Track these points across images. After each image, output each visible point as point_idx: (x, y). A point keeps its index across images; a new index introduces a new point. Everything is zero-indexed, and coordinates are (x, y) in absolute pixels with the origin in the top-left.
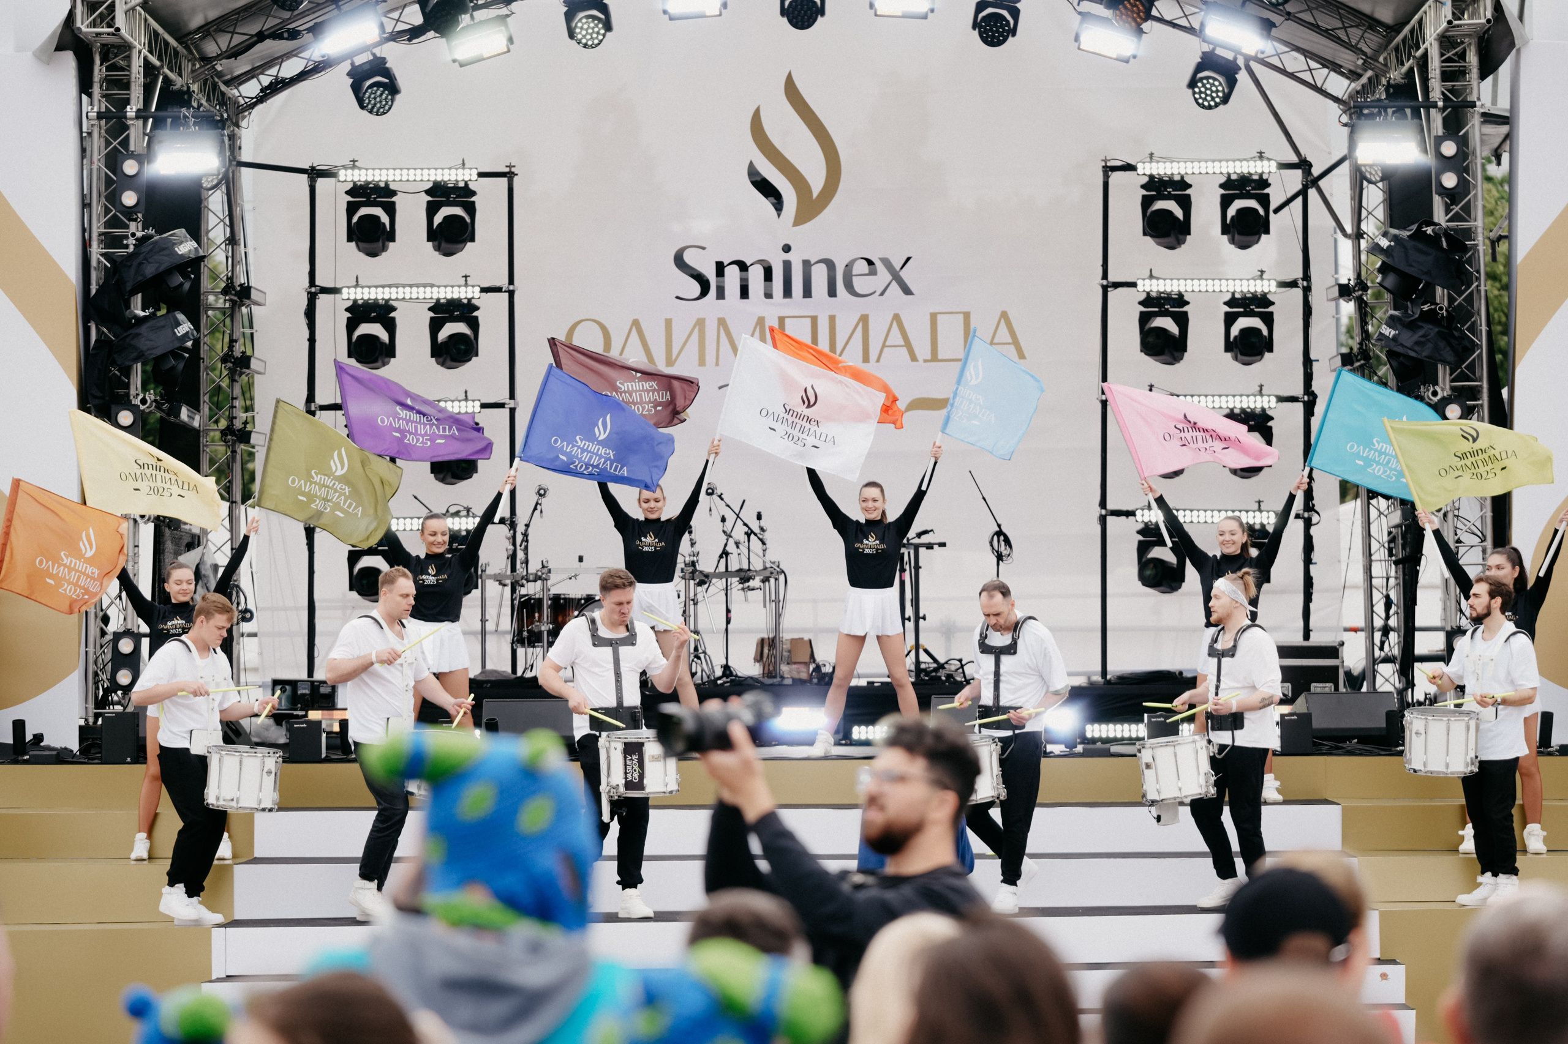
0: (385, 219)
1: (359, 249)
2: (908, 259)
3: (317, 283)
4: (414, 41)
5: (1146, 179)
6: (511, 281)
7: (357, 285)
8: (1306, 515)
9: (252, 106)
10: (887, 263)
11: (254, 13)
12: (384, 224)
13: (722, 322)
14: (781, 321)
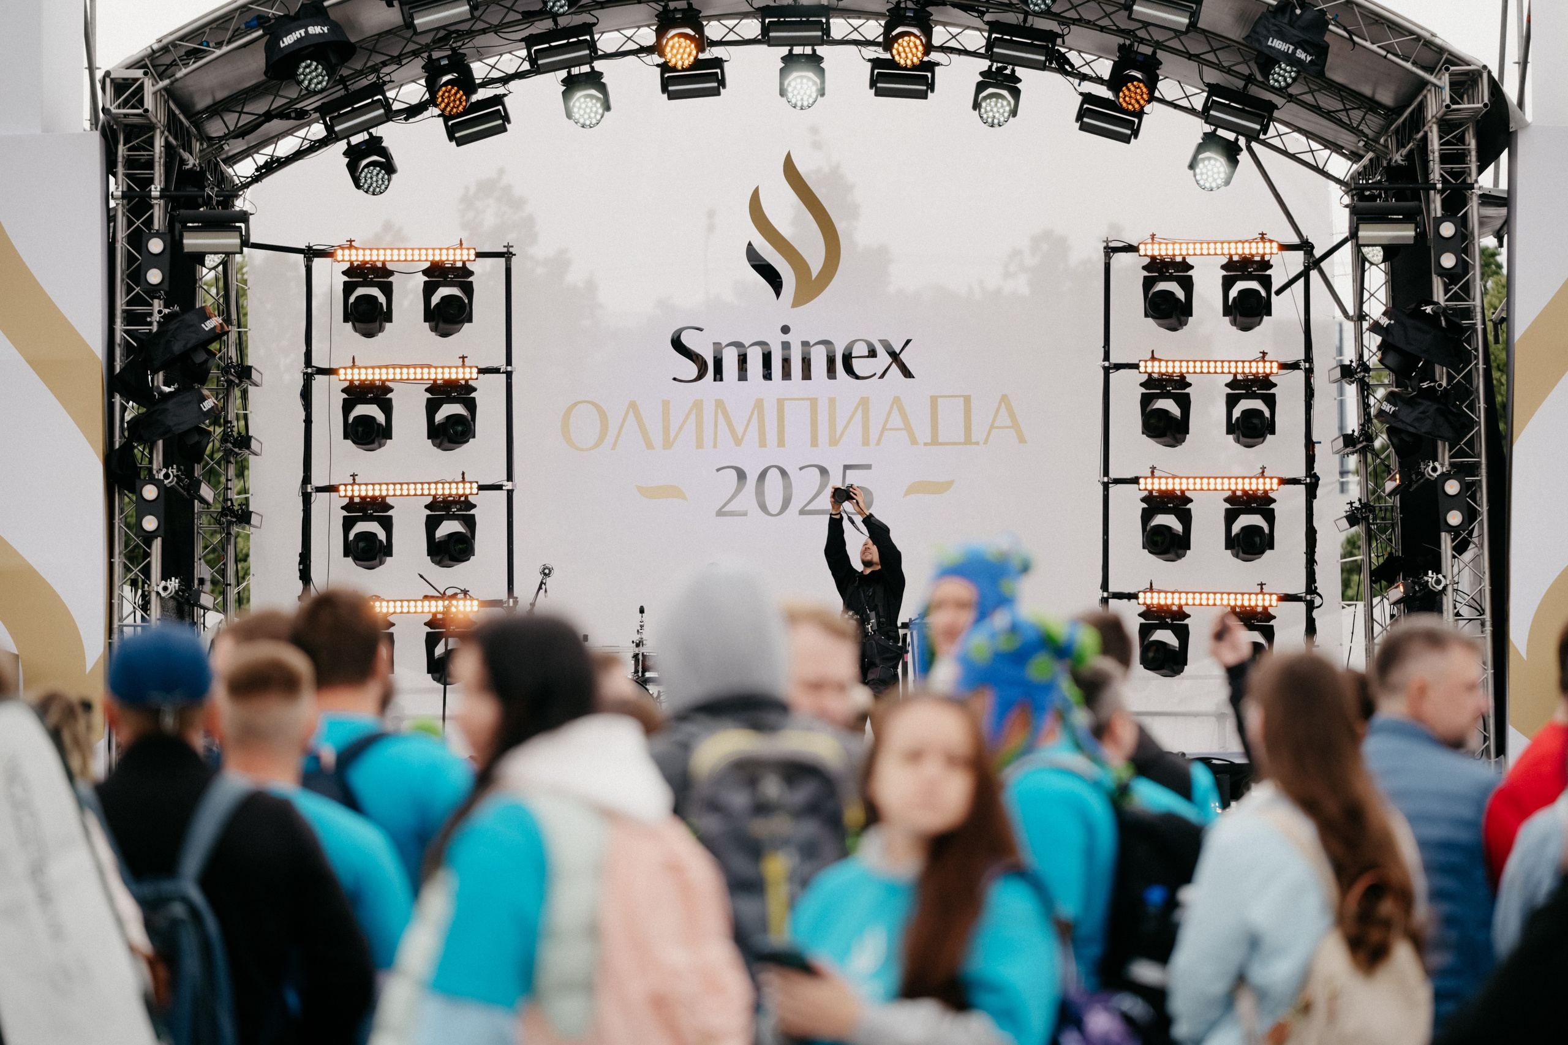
0: (382, 299)
1: (356, 330)
2: (908, 342)
3: (314, 363)
4: (411, 120)
5: (1147, 260)
6: (509, 362)
7: (353, 366)
8: (1308, 597)
9: (246, 186)
10: (885, 344)
11: (262, 93)
12: (381, 304)
14: (780, 403)
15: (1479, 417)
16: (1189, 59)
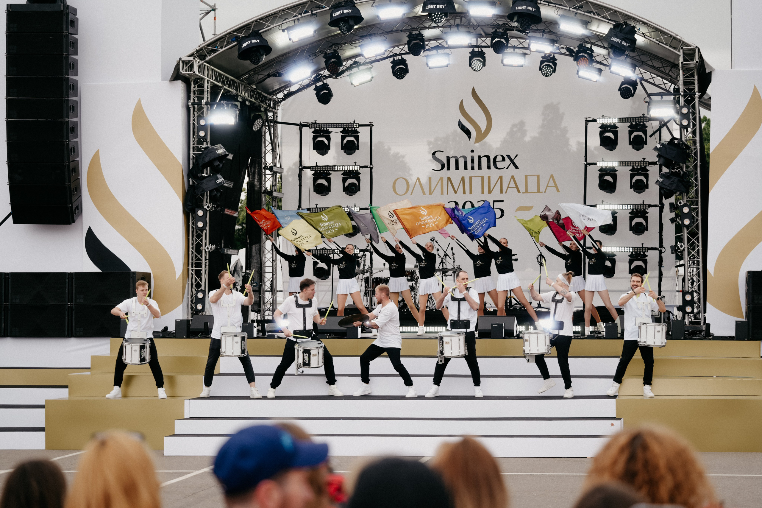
0: (326, 142)
1: (318, 153)
2: (517, 155)
3: (302, 165)
5: (600, 125)
6: (371, 164)
7: (316, 166)
8: (660, 249)
9: (281, 101)
10: (508, 156)
11: (267, 68)
12: (326, 144)
13: (449, 179)
14: (471, 178)
15: (698, 183)
16: (604, 49)
